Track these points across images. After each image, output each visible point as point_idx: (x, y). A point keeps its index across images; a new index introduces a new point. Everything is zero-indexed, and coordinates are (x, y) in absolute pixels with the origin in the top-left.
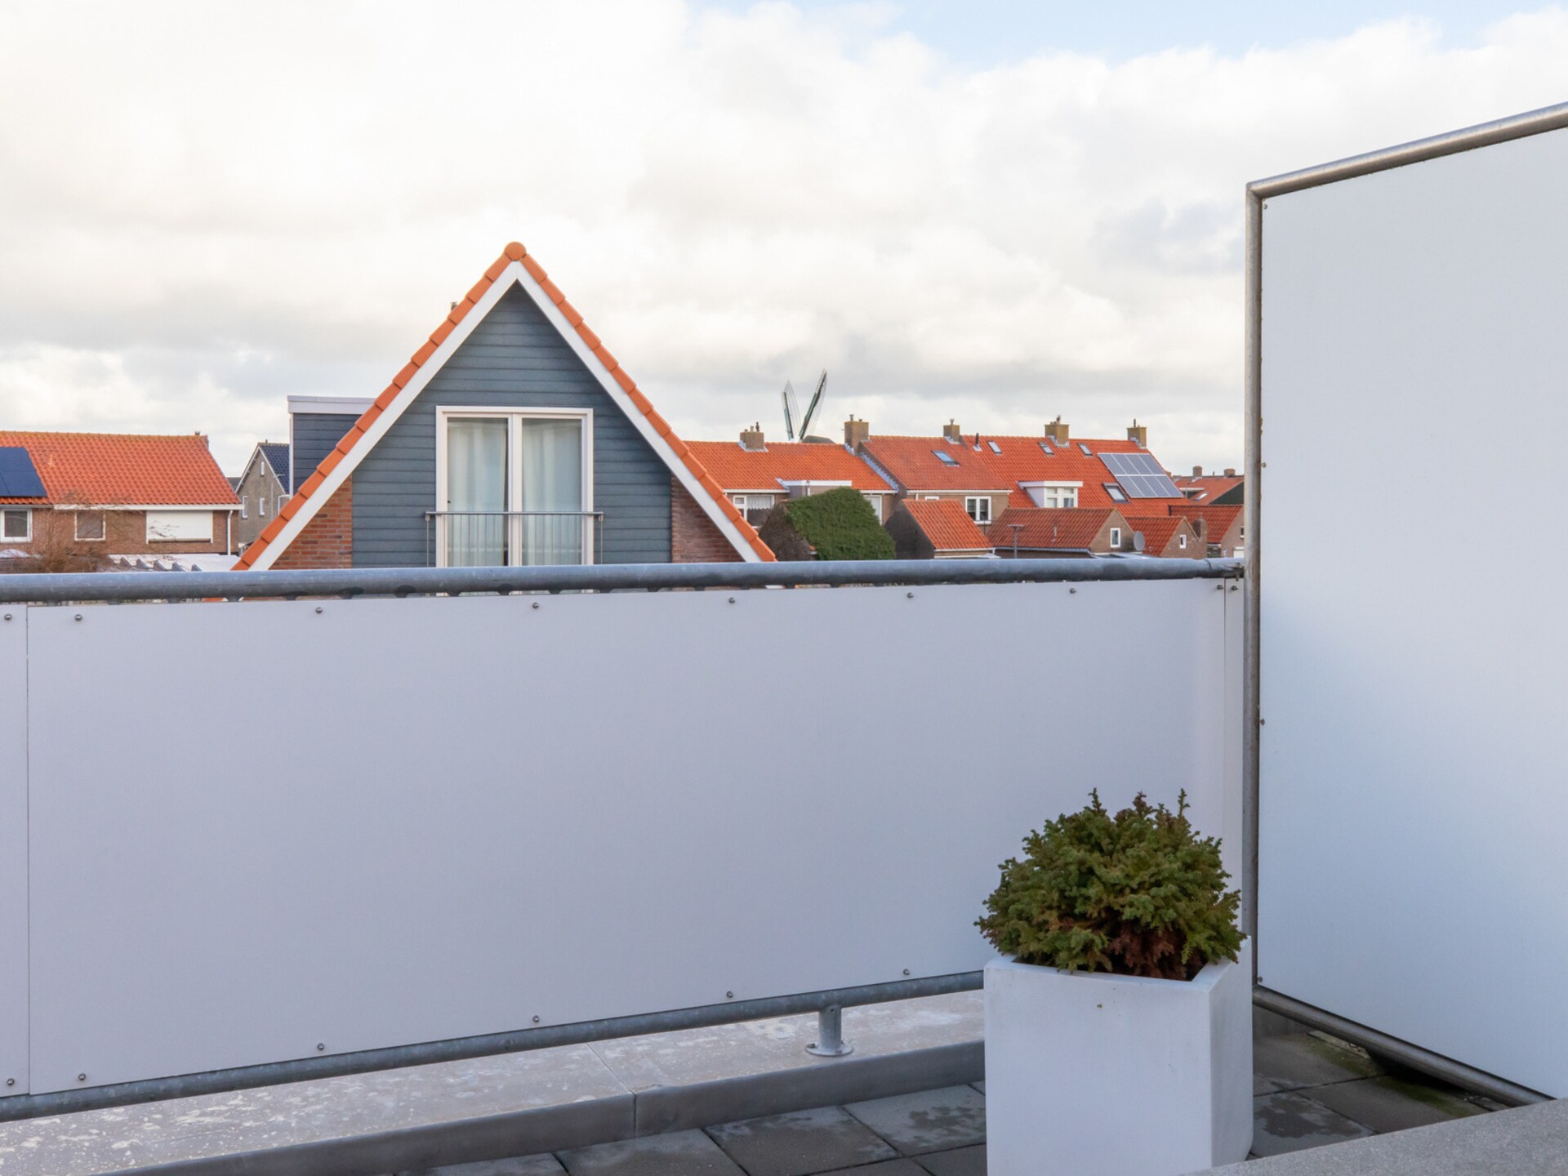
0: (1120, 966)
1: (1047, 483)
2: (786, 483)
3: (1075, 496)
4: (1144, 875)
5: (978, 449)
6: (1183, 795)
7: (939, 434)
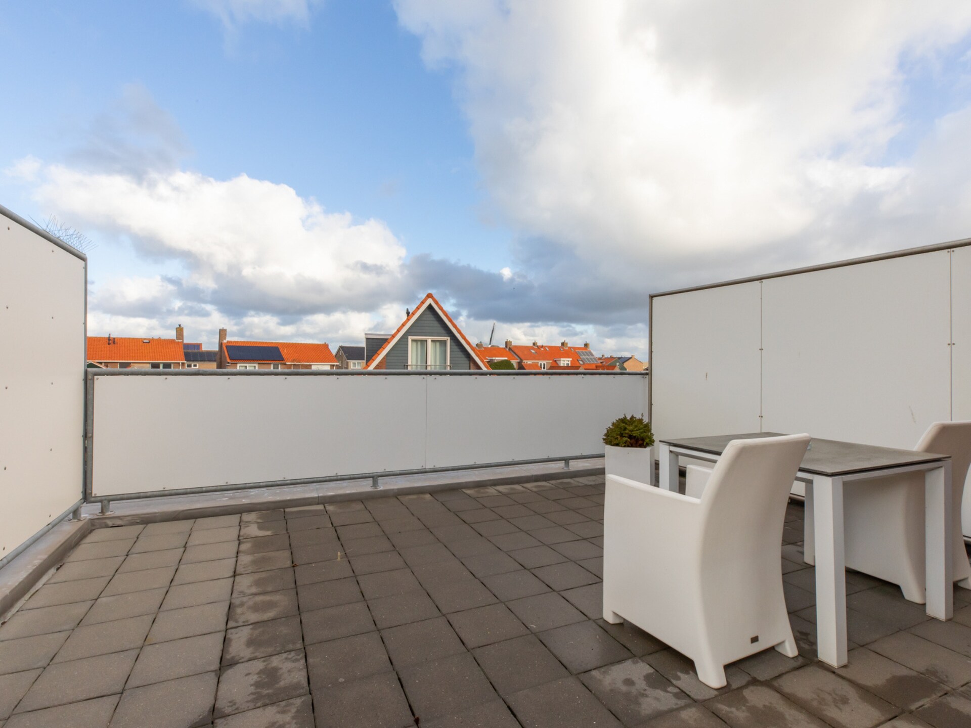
0: (632, 446)
1: (562, 359)
2: (489, 358)
3: (570, 363)
4: (637, 428)
5: (542, 349)
6: (642, 414)
7: (531, 345)
